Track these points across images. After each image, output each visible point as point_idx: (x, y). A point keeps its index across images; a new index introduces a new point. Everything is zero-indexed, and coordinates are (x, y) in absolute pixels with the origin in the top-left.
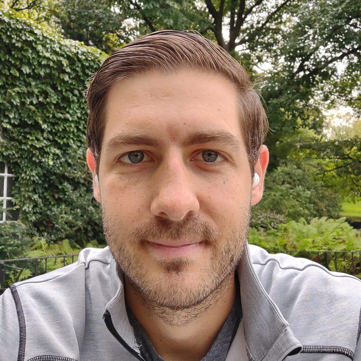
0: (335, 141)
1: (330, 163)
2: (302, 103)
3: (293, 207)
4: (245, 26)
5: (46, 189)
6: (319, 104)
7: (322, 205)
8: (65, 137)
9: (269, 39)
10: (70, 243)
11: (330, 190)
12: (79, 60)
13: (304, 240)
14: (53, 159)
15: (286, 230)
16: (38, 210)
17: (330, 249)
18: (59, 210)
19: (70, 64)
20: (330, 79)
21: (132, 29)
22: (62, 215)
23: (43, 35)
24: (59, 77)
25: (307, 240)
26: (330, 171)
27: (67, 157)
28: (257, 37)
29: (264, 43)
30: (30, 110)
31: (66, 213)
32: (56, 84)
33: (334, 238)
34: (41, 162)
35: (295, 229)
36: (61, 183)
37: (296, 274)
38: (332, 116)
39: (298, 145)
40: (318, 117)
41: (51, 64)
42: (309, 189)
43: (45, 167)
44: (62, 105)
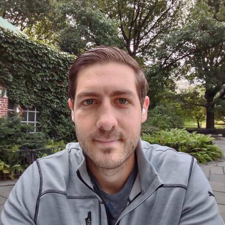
0: (180, 94)
1: (178, 105)
2: (165, 78)
3: (163, 124)
4: (140, 45)
5: (53, 118)
6: (173, 78)
7: (175, 123)
8: (61, 95)
9: (150, 50)
10: (64, 142)
11: (178, 116)
12: (67, 61)
13: (168, 138)
14: (56, 105)
15: (160, 134)
16: (50, 127)
17: (179, 142)
18: (59, 127)
19: (63, 62)
20: (178, 68)
21: (91, 47)
22: (60, 129)
23: (51, 50)
24: (58, 68)
25: (169, 138)
26: (178, 108)
27: (63, 104)
28: (145, 50)
29: (149, 52)
30: (46, 83)
31: (62, 128)
32: (57, 72)
33: (181, 137)
34: (51, 106)
35: (164, 134)
36: (60, 115)
37: (162, 153)
38: (179, 83)
39: (164, 97)
40: (173, 84)
41: (55, 63)
42: (169, 116)
43: (53, 108)
44: (60, 81)
